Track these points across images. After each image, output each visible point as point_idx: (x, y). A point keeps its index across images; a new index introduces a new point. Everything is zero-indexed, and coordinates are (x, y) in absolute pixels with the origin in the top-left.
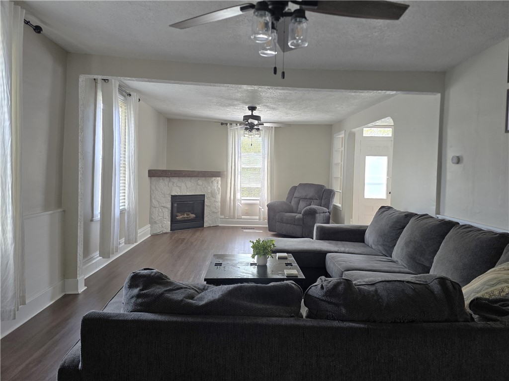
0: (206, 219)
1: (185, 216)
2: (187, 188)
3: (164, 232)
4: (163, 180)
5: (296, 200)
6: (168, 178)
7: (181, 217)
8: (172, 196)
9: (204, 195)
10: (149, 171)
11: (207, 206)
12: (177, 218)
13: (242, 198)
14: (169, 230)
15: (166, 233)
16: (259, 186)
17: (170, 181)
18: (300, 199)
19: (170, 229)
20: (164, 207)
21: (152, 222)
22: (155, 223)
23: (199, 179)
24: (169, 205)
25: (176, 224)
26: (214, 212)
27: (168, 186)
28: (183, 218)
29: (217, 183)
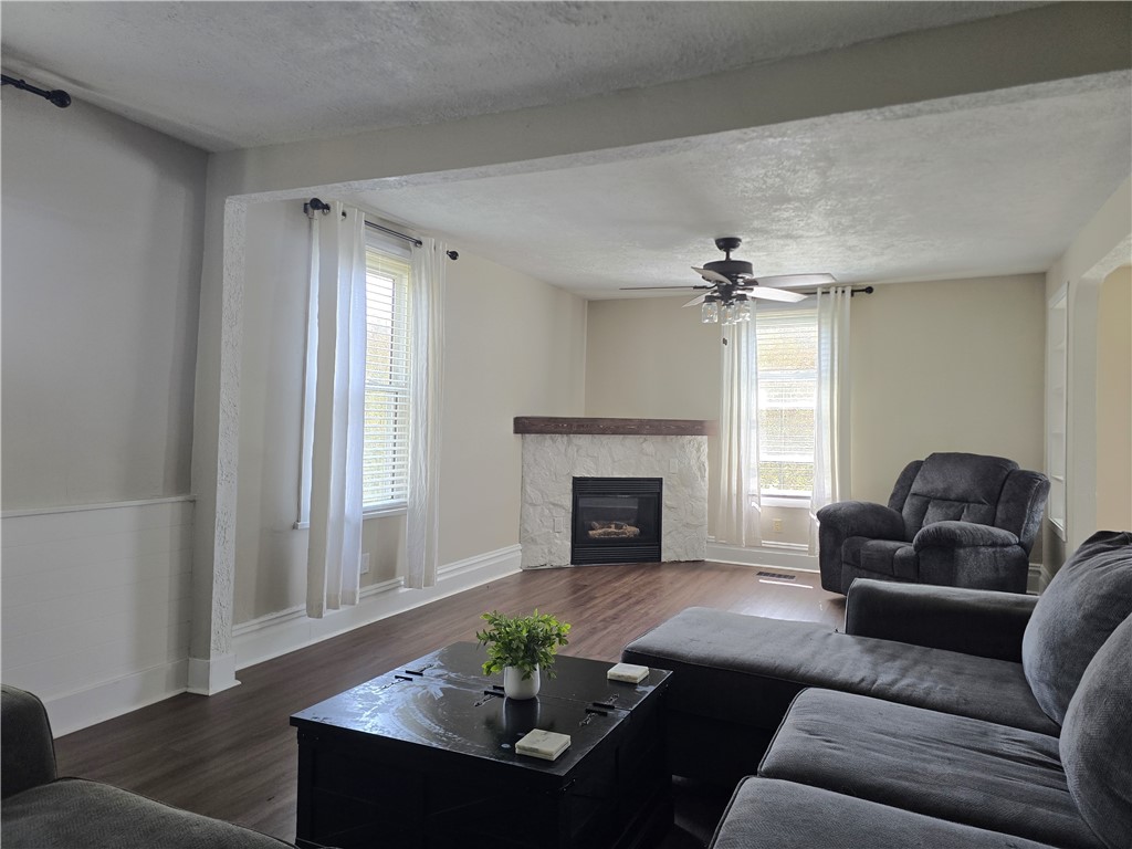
0: (665, 541)
1: (613, 529)
2: (614, 462)
3: (555, 564)
4: (554, 441)
5: (915, 501)
6: (565, 437)
7: (600, 531)
8: (575, 480)
9: (660, 480)
10: (517, 421)
11: (670, 508)
12: (591, 532)
13: (764, 491)
14: (566, 560)
15: (560, 569)
16: (809, 458)
17: (569, 442)
18: (926, 500)
19: (569, 559)
20: (554, 504)
21: (525, 538)
22: (533, 541)
23: (645, 440)
24: (568, 502)
25: (585, 549)
26: (687, 525)
27: (566, 456)
28: (605, 534)
29: (698, 450)
